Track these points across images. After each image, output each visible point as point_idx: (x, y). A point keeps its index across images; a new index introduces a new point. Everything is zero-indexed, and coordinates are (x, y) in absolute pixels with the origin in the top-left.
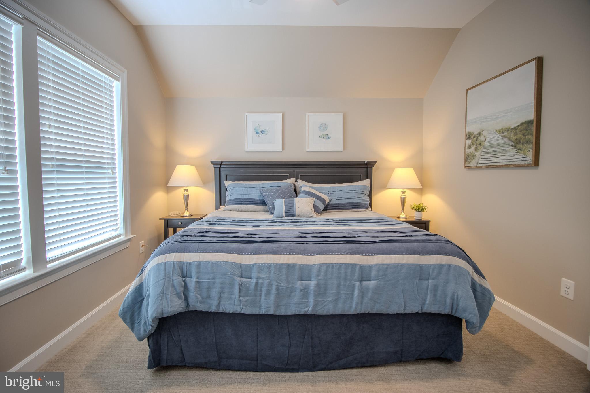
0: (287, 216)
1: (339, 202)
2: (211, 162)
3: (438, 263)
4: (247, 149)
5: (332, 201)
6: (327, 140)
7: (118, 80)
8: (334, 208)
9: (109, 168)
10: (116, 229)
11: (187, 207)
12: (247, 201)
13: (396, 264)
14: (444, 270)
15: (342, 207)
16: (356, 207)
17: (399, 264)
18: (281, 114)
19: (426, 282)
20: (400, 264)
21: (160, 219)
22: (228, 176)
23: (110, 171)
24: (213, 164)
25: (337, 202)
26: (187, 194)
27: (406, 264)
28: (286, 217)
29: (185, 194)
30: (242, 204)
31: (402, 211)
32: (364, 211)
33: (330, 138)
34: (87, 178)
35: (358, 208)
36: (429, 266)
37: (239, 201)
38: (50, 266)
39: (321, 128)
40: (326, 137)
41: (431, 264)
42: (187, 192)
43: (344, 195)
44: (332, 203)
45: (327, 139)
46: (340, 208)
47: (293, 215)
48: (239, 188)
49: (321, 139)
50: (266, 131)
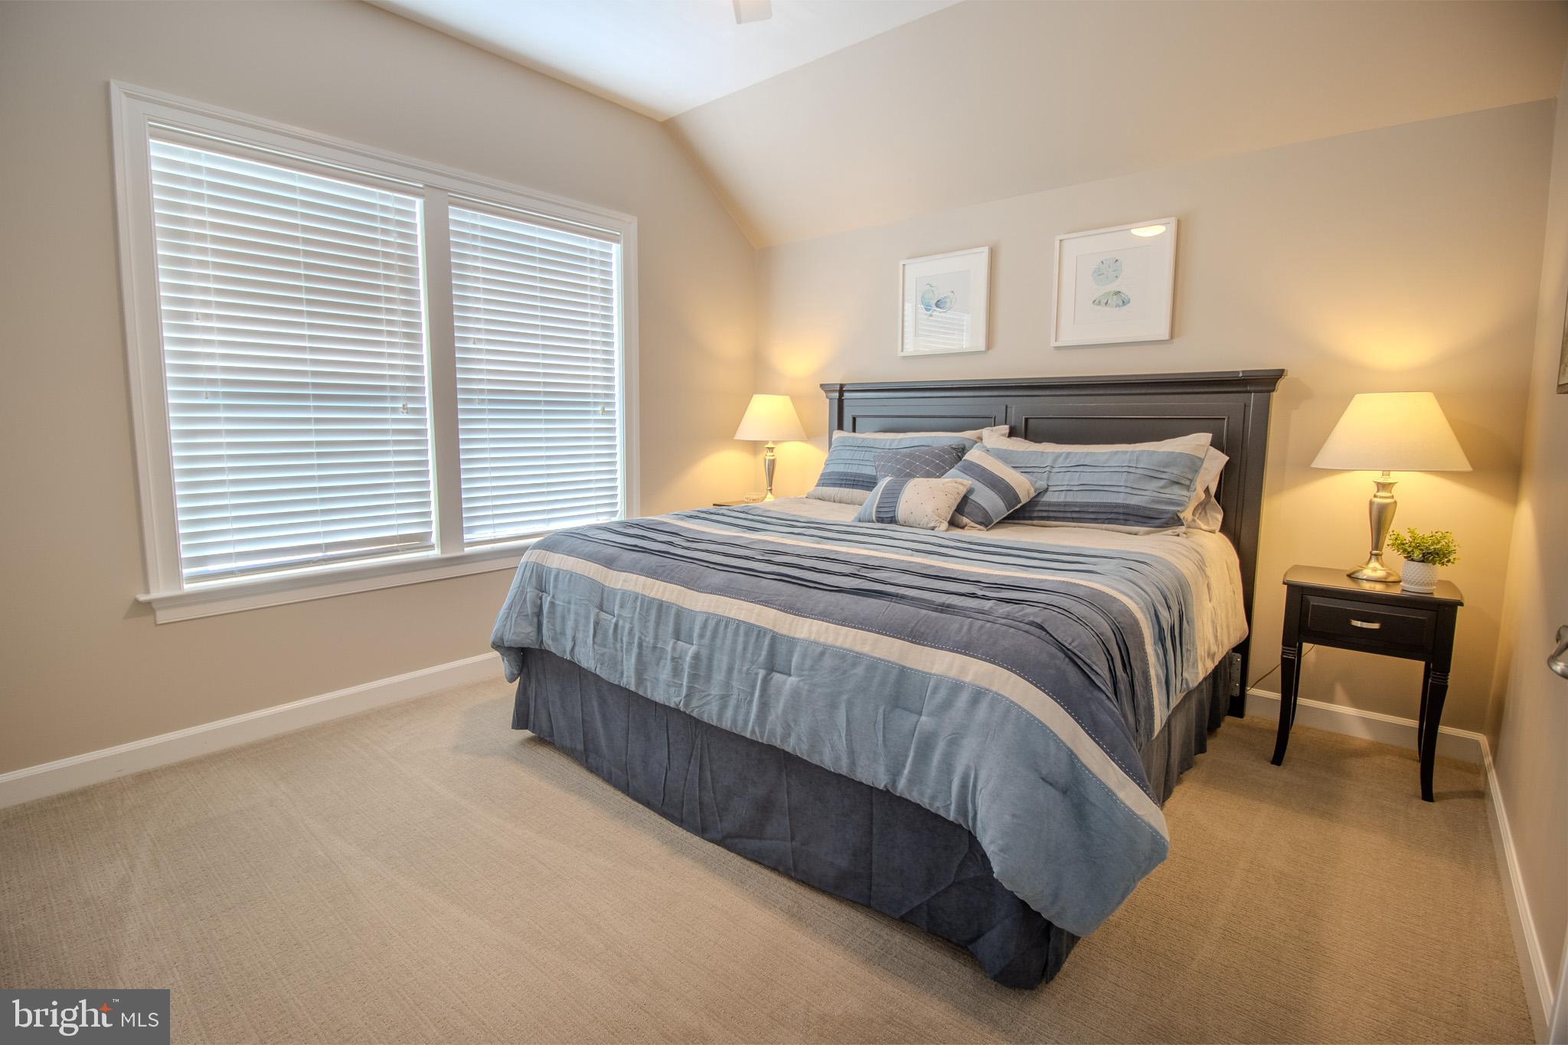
0: (880, 520)
1: (1069, 499)
2: (822, 386)
3: (953, 673)
4: (902, 351)
5: (1048, 493)
6: (1118, 308)
7: (618, 242)
8: (1051, 514)
9: (596, 404)
10: (614, 513)
11: (771, 485)
12: (853, 478)
13: (844, 649)
14: (963, 700)
15: (1074, 515)
16: (1121, 517)
17: (851, 651)
18: (986, 250)
19: (914, 717)
20: (855, 652)
21: (714, 505)
22: (857, 419)
23: (599, 408)
24: (826, 391)
25: (1062, 499)
26: (773, 458)
27: (868, 656)
28: (878, 521)
29: (768, 458)
30: (841, 485)
31: (1371, 554)
32: (1148, 533)
33: (1129, 302)
34: (547, 421)
35: (1126, 522)
36: (926, 676)
37: (837, 477)
38: (468, 550)
39: (1100, 275)
40: (1113, 300)
41: (933, 672)
42: (772, 454)
43: (1088, 478)
44: (1048, 498)
45: (1118, 306)
46: (1069, 515)
47: (893, 520)
48: (847, 448)
49: (1099, 307)
50: (948, 300)
